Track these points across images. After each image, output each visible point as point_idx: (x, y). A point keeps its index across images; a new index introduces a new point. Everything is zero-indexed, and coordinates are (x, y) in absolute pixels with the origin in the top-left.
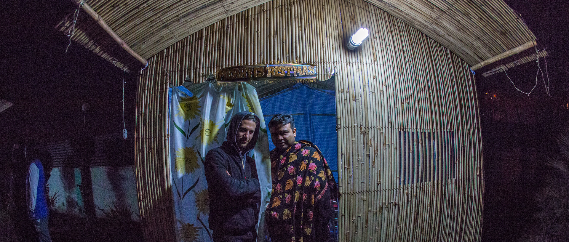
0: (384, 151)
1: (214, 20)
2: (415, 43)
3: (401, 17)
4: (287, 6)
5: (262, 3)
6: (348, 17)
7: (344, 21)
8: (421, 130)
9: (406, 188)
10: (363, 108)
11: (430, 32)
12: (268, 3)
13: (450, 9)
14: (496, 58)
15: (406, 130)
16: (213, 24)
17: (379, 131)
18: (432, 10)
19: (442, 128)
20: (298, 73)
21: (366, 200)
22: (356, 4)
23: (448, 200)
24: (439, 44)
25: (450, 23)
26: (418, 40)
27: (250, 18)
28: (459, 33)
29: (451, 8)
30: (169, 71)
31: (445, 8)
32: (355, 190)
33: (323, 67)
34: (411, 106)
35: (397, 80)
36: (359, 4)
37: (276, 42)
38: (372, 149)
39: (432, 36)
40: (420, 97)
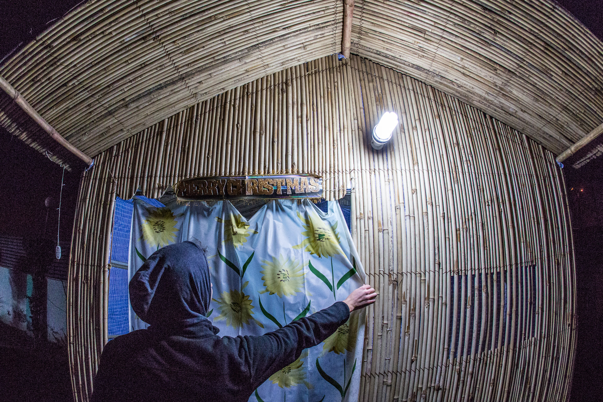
0: (426, 310)
1: (180, 107)
2: (475, 130)
3: (453, 91)
4: (282, 85)
5: (246, 83)
6: (372, 99)
7: (366, 105)
8: (487, 270)
9: (458, 364)
10: (395, 243)
11: (495, 110)
12: (255, 81)
13: (521, 66)
14: (592, 135)
15: (462, 273)
16: (179, 114)
17: (418, 279)
18: (494, 73)
19: (519, 262)
20: (293, 189)
21: (391, 385)
22: (385, 77)
23: (521, 372)
24: (510, 127)
25: (523, 90)
26: (480, 125)
27: (228, 105)
28: (537, 104)
29: (521, 64)
30: (117, 177)
31: (513, 65)
32: (373, 370)
33: (332, 179)
34: (471, 234)
35: (450, 192)
36: (389, 76)
37: (264, 141)
38: (406, 308)
39: (500, 116)
40: (485, 217)
